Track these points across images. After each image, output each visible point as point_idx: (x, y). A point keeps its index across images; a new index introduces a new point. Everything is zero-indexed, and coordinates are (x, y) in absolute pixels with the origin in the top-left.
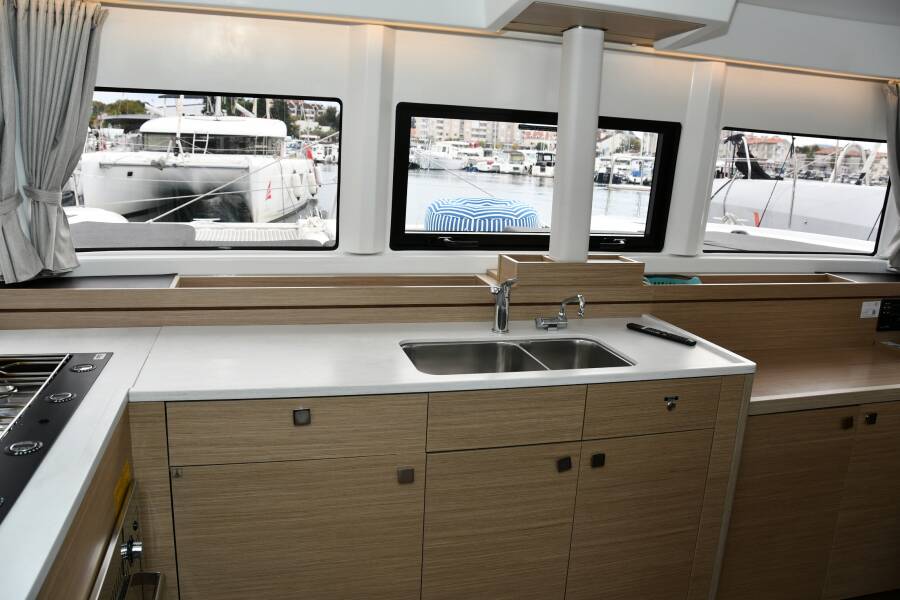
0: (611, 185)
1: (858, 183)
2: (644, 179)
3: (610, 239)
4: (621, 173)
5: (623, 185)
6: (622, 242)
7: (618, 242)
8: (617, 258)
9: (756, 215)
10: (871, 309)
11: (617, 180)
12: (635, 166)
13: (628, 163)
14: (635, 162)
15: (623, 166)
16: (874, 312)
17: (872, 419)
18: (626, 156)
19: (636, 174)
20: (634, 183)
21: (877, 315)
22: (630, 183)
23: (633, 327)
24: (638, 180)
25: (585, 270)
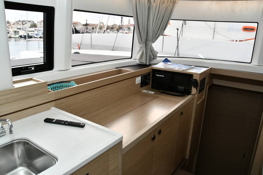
0: (27, 39)
1: (104, 33)
2: (39, 36)
3: (26, 68)
4: (32, 35)
5: (33, 39)
6: (33, 69)
7: (31, 69)
8: (31, 79)
9: (78, 45)
10: (138, 80)
11: (31, 37)
12: (36, 32)
13: (34, 31)
14: (36, 31)
15: (32, 32)
16: (139, 81)
17: (160, 132)
18: (33, 29)
19: (37, 35)
20: (37, 38)
21: (140, 82)
22: (35, 38)
23: (48, 121)
24: (38, 37)
25: (12, 93)
